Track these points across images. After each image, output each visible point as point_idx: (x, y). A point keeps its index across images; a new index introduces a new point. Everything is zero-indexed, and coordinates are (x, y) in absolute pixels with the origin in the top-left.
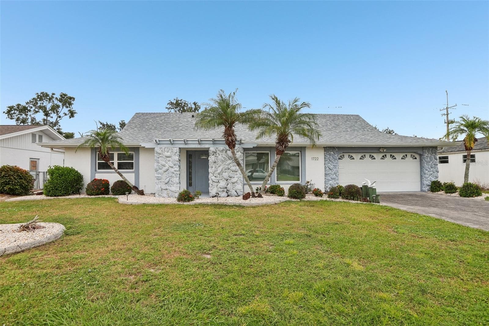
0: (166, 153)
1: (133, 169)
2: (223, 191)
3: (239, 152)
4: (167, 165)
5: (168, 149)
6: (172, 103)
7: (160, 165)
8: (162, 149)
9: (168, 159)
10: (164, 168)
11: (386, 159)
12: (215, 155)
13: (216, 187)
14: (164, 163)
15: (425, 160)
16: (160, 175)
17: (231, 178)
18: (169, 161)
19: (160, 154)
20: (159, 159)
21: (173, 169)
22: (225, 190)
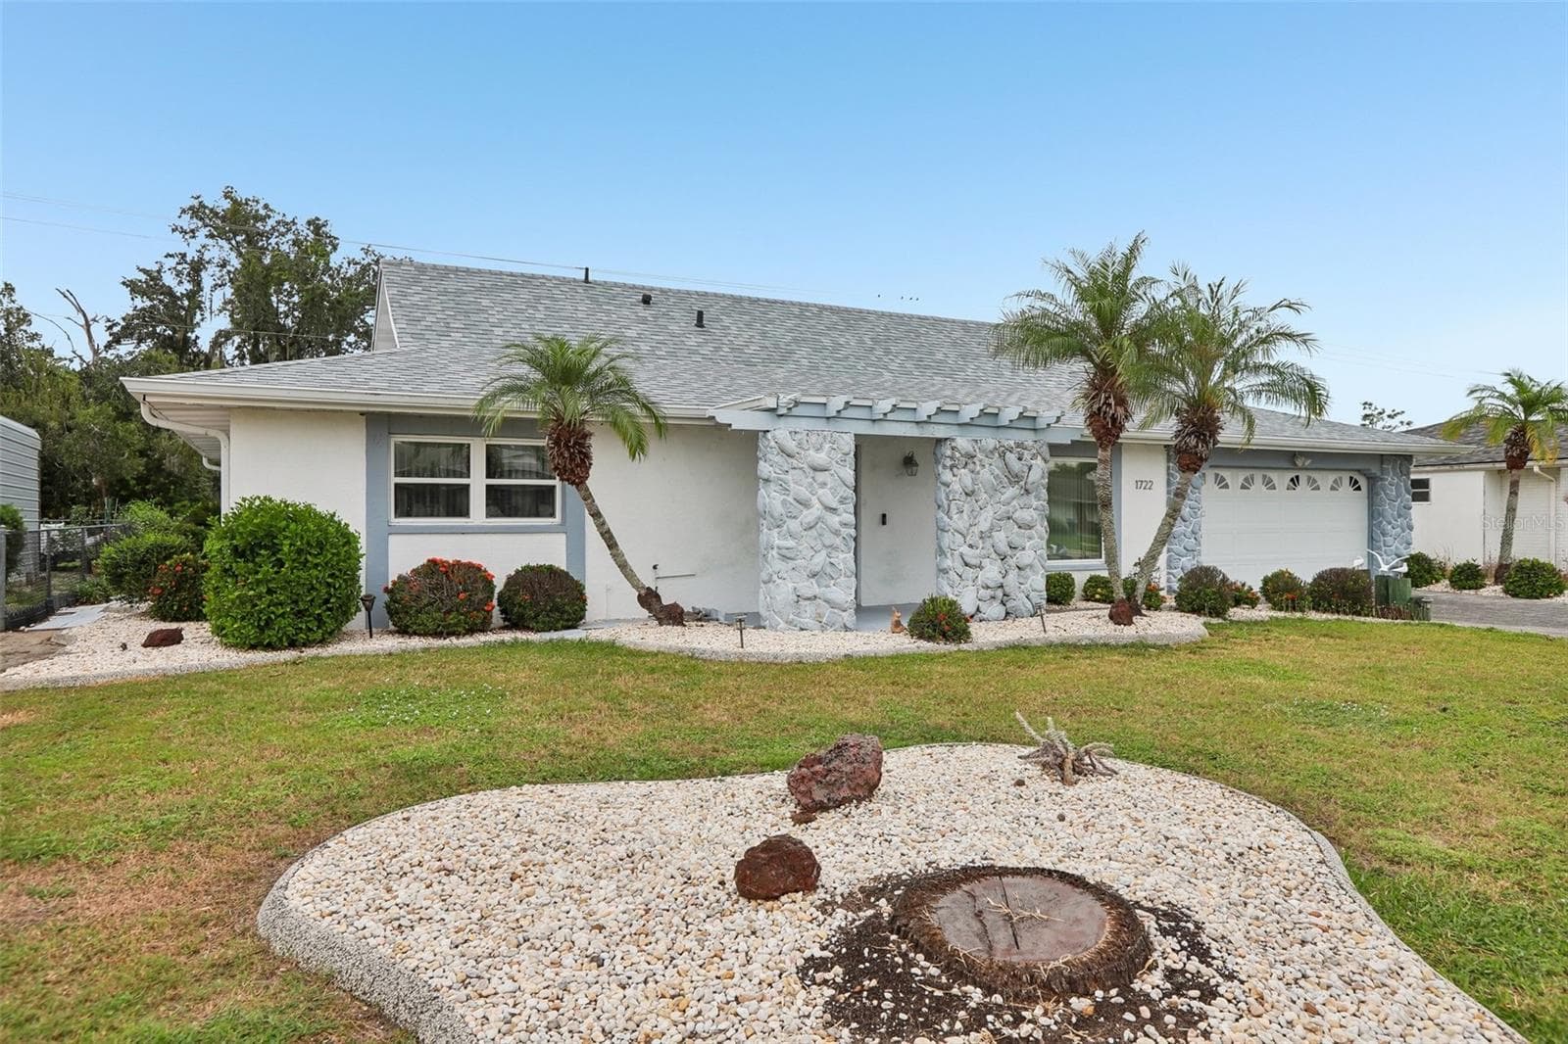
0: (811, 452)
1: (552, 515)
2: (993, 598)
3: (1039, 458)
4: (814, 500)
5: (821, 440)
6: (197, 211)
7: (790, 499)
8: (798, 437)
9: (821, 477)
10: (805, 512)
11: (1298, 488)
12: (971, 466)
13: (971, 583)
14: (804, 493)
15: (1386, 494)
16: (791, 543)
17: (1015, 552)
18: (824, 485)
19: (792, 457)
20: (789, 477)
21: (837, 519)
22: (999, 593)
